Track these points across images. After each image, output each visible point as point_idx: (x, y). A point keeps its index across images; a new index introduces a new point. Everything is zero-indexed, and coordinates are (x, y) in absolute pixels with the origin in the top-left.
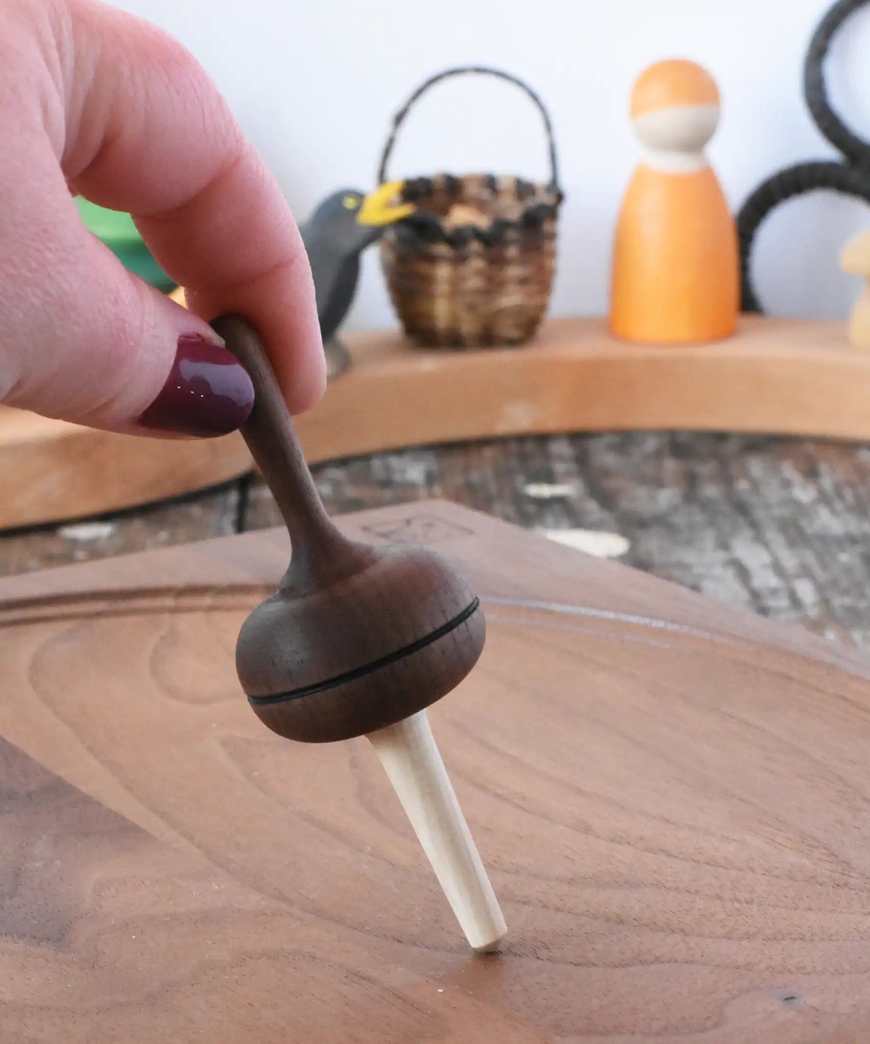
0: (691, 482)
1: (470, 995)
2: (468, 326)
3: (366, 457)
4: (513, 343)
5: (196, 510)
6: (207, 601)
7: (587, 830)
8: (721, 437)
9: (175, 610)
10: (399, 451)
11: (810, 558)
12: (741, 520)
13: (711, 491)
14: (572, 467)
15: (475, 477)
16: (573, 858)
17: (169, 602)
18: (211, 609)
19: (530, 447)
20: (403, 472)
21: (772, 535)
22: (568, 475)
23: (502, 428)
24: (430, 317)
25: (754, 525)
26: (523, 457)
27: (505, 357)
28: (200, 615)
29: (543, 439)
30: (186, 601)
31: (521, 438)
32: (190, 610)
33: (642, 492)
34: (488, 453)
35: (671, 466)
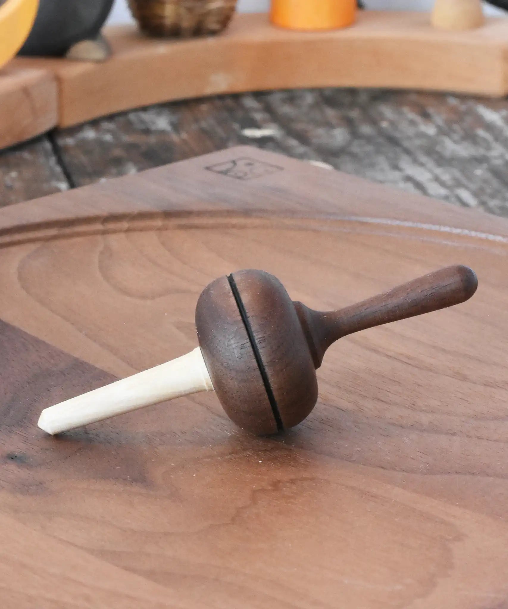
0: (349, 123)
1: (457, 505)
2: (187, 23)
3: (124, 114)
4: (213, 33)
5: (26, 155)
6: (125, 225)
7: (465, 378)
8: (352, 92)
9: (104, 233)
10: (144, 109)
11: (458, 174)
12: (398, 149)
13: (366, 129)
14: (267, 116)
15: (204, 124)
16: (467, 400)
17: (99, 227)
18: (128, 230)
19: (229, 102)
20: (154, 123)
21: (423, 159)
22: (265, 121)
23: (209, 90)
24: (162, 17)
25: (408, 152)
26: (230, 110)
27: (210, 42)
28: (122, 235)
29: (236, 96)
30: (111, 226)
31: (221, 97)
32: (115, 232)
33: (321, 131)
34: (204, 107)
35: (331, 113)
